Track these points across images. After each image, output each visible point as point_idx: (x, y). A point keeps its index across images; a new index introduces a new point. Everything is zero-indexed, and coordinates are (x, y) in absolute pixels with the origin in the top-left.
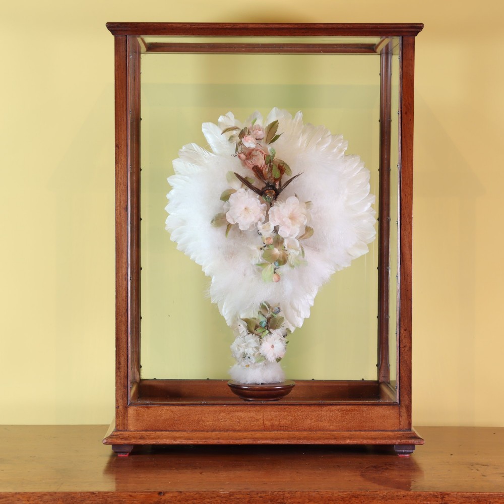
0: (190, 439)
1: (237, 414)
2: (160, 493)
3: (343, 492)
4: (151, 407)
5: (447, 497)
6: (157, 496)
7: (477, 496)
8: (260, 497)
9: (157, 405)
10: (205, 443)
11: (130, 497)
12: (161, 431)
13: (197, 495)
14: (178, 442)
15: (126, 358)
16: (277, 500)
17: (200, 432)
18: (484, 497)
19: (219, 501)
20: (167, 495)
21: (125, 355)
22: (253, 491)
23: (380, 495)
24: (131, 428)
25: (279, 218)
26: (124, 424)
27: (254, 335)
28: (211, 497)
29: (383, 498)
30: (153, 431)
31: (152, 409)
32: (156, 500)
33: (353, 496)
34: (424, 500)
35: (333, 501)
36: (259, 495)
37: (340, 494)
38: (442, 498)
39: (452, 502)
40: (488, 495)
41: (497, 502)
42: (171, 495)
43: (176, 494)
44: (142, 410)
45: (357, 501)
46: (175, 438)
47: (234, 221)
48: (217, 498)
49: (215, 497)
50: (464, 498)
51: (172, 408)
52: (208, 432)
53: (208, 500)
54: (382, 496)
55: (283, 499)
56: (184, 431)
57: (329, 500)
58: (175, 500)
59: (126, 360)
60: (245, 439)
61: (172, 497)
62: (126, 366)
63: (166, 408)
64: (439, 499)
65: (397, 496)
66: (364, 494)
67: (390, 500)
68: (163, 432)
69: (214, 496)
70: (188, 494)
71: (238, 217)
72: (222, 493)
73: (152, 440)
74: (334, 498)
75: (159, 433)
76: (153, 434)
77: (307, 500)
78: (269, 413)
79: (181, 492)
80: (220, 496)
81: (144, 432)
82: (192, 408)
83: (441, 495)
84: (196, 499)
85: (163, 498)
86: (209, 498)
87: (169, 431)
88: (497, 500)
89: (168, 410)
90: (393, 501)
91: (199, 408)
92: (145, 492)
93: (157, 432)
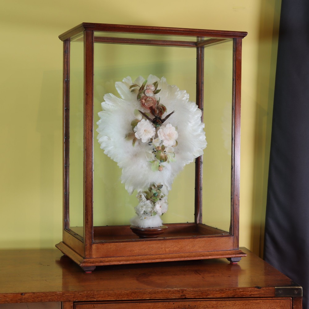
0: (128, 261)
1: (151, 245)
2: (22, 294)
3: (127, 290)
4: (105, 244)
5: (185, 292)
6: (20, 295)
7: (201, 290)
8: (80, 295)
9: (108, 242)
10: (136, 263)
11: (4, 297)
12: (111, 257)
13: (44, 294)
14: (121, 263)
15: (91, 216)
16: (90, 296)
17: (132, 257)
18: (205, 291)
19: (56, 298)
20: (26, 295)
21: (91, 215)
22: (76, 291)
23: (148, 291)
24: (94, 256)
25: (164, 136)
26: (90, 254)
27: (150, 201)
28: (52, 296)
29: (149, 293)
30: (106, 257)
31: (106, 245)
32: (19, 298)
33: (133, 293)
34: (172, 294)
35: (121, 295)
36: (80, 294)
37: (126, 291)
38: (182, 292)
39: (187, 294)
40: (207, 290)
41: (212, 293)
42: (28, 295)
43: (31, 294)
44: (100, 245)
45: (135, 295)
46: (120, 261)
47: (139, 137)
48: (55, 296)
49: (54, 296)
50: (194, 291)
51: (116, 244)
52: (136, 256)
53: (50, 297)
54: (149, 292)
55: (93, 295)
56: (123, 257)
57: (119, 295)
58: (31, 298)
59: (91, 218)
60: (157, 259)
61: (29, 296)
62: (91, 221)
63: (113, 244)
64: (181, 293)
65: (157, 292)
66: (139, 291)
67: (153, 294)
68: (112, 258)
69: (54, 294)
70: (38, 294)
71: (142, 135)
72: (58, 293)
73: (108, 263)
74: (122, 294)
75: (109, 259)
76: (106, 259)
77: (107, 296)
78: (168, 244)
79: (34, 293)
80: (57, 295)
81: (101, 258)
82: (127, 243)
83: (181, 290)
84: (43, 297)
85: (24, 297)
86: (50, 296)
87: (115, 257)
88: (211, 292)
89: (114, 245)
90: (155, 294)
91: (131, 243)
92: (13, 293)
93: (109, 258)
